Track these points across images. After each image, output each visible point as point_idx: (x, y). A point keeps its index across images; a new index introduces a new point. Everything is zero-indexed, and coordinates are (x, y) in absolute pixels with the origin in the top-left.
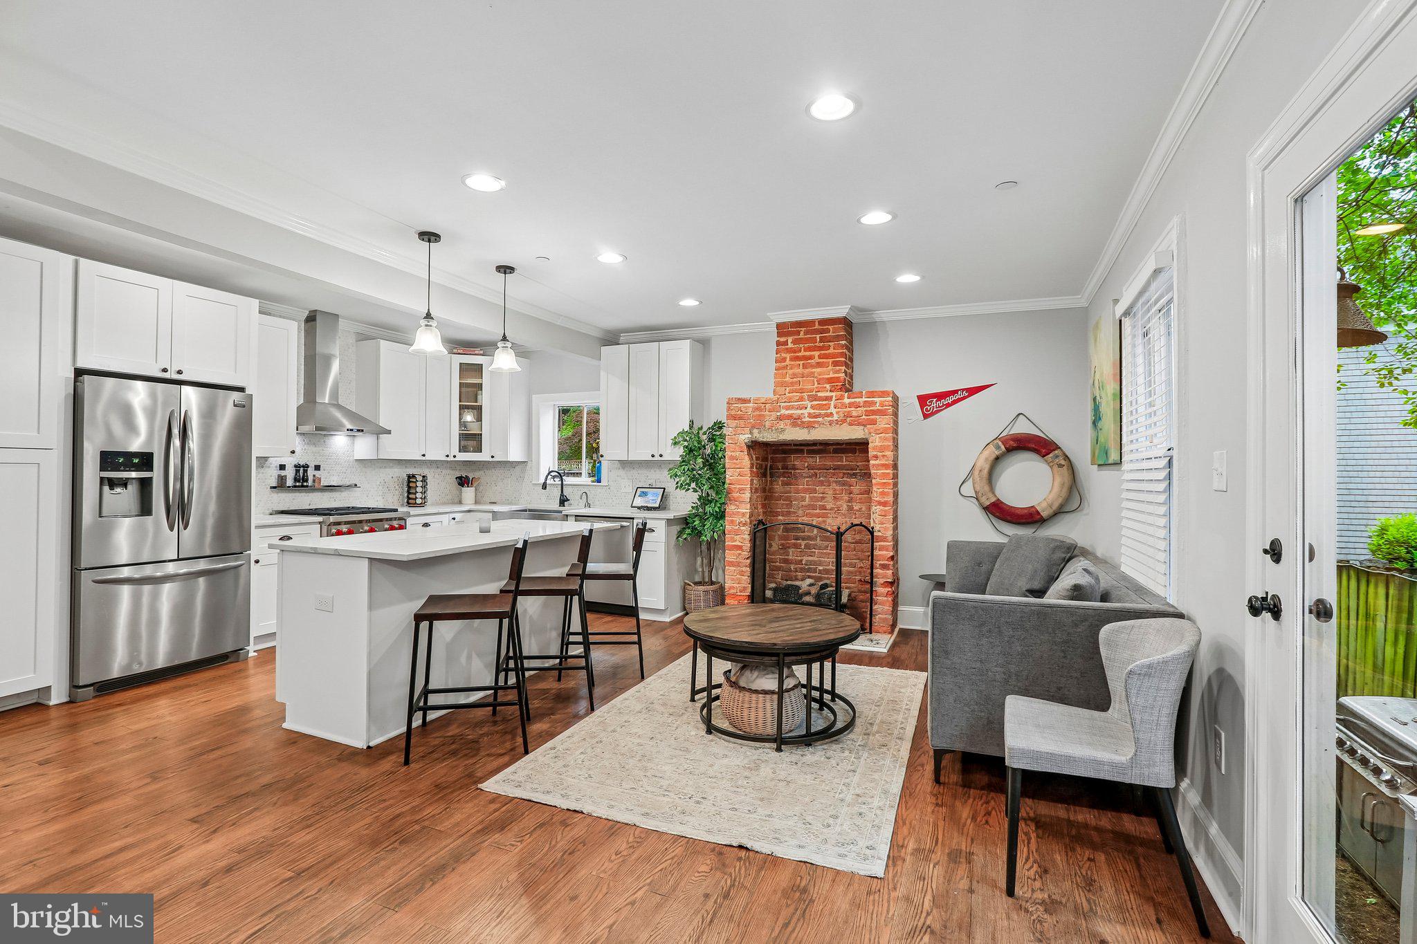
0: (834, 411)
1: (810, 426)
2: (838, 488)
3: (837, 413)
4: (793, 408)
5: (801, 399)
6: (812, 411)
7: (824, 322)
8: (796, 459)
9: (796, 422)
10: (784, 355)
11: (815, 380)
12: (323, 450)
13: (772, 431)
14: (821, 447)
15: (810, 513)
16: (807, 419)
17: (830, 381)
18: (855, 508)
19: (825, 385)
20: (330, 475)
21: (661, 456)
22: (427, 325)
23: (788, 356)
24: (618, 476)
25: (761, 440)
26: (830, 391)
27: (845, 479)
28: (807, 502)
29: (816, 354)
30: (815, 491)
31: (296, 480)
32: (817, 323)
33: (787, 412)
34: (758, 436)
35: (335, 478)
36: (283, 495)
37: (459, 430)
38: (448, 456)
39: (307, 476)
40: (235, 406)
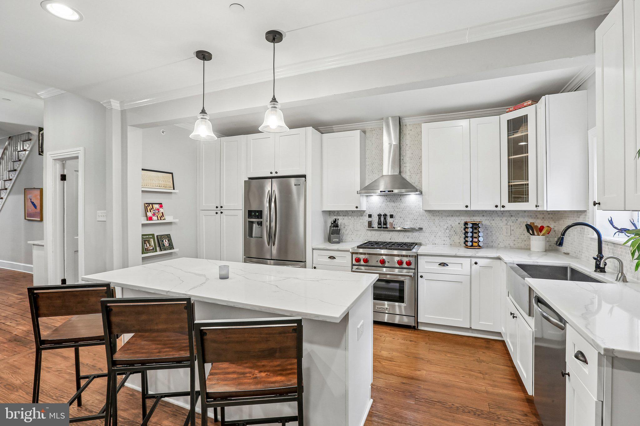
12: (400, 205)
20: (405, 221)
31: (379, 223)
35: (408, 223)
36: (374, 232)
37: (509, 182)
38: (497, 206)
39: (386, 221)
40: (295, 185)
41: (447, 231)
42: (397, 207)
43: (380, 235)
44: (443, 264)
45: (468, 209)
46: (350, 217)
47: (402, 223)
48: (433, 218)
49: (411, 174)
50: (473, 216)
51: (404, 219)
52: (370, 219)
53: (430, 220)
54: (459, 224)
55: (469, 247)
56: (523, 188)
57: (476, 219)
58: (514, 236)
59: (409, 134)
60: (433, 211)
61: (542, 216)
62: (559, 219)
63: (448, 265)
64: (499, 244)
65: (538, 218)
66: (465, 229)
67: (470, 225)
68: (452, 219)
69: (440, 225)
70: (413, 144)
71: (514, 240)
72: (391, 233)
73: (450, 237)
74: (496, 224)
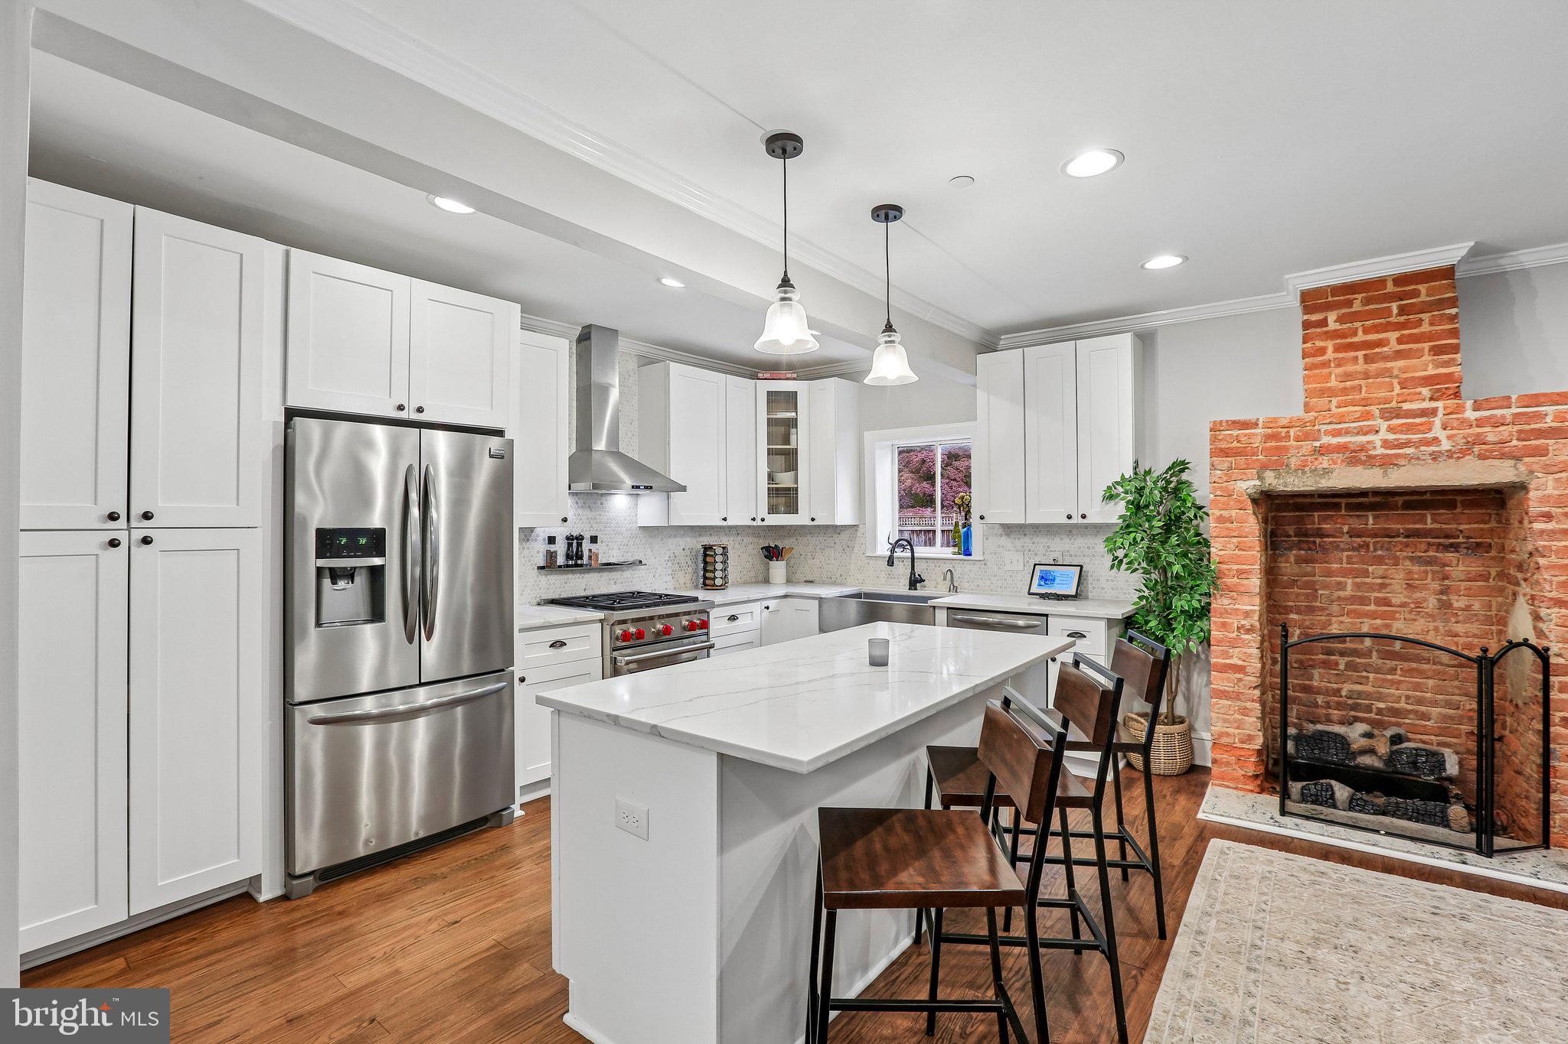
0: (1442, 435)
1: (1387, 463)
2: (1416, 568)
3: (1449, 438)
4: (1347, 432)
5: (1367, 416)
6: (1391, 437)
7: (1401, 280)
8: (1324, 519)
9: (1356, 456)
10: (1320, 344)
11: (1395, 381)
12: (600, 515)
13: (1304, 473)
14: (1378, 499)
15: (1354, 611)
16: (1380, 451)
17: (1428, 381)
18: (1456, 605)
19: (1418, 390)
20: (609, 549)
21: (1084, 517)
22: (783, 299)
23: (1330, 345)
24: (999, 546)
25: (1282, 488)
26: (1431, 399)
27: (1431, 553)
28: (1349, 591)
29: (1393, 336)
30: (1366, 573)
31: (568, 557)
32: (1390, 284)
33: (1335, 441)
34: (1274, 482)
35: (615, 553)
36: (557, 577)
37: (768, 484)
38: (754, 519)
39: (581, 551)
41: (670, 564)
42: (595, 519)
43: (566, 583)
44: (733, 618)
45: (724, 523)
51: (607, 545)
52: (551, 548)
53: (652, 544)
63: (738, 618)
72: (587, 575)
73: (673, 575)
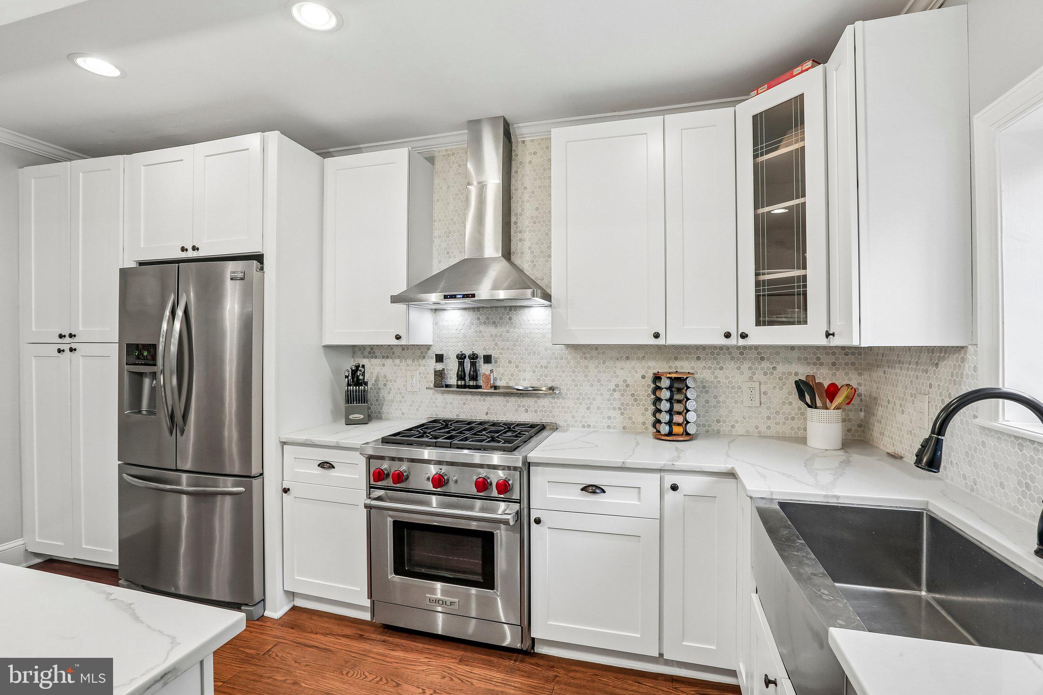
12: (508, 332)
20: (519, 371)
31: (461, 377)
36: (450, 398)
37: (757, 275)
38: (728, 335)
39: (476, 371)
40: (232, 279)
41: (617, 395)
42: (501, 336)
43: (464, 404)
44: (592, 489)
45: (661, 341)
46: (397, 361)
47: (512, 375)
48: (583, 362)
49: (535, 257)
50: (676, 359)
51: (517, 367)
52: (439, 366)
53: (576, 367)
54: (643, 377)
55: (663, 438)
56: (793, 287)
57: (683, 366)
58: (769, 408)
59: (530, 162)
60: (584, 346)
61: (829, 359)
62: (870, 367)
63: (604, 491)
64: (733, 427)
65: (821, 364)
66: (654, 392)
67: (665, 383)
68: (628, 365)
69: (599, 381)
70: (540, 187)
71: (769, 418)
72: (488, 398)
73: (622, 409)
74: (727, 377)
